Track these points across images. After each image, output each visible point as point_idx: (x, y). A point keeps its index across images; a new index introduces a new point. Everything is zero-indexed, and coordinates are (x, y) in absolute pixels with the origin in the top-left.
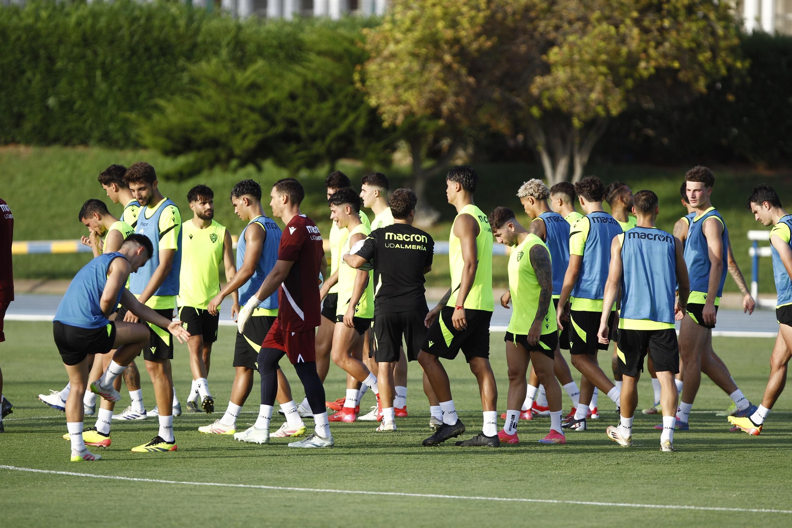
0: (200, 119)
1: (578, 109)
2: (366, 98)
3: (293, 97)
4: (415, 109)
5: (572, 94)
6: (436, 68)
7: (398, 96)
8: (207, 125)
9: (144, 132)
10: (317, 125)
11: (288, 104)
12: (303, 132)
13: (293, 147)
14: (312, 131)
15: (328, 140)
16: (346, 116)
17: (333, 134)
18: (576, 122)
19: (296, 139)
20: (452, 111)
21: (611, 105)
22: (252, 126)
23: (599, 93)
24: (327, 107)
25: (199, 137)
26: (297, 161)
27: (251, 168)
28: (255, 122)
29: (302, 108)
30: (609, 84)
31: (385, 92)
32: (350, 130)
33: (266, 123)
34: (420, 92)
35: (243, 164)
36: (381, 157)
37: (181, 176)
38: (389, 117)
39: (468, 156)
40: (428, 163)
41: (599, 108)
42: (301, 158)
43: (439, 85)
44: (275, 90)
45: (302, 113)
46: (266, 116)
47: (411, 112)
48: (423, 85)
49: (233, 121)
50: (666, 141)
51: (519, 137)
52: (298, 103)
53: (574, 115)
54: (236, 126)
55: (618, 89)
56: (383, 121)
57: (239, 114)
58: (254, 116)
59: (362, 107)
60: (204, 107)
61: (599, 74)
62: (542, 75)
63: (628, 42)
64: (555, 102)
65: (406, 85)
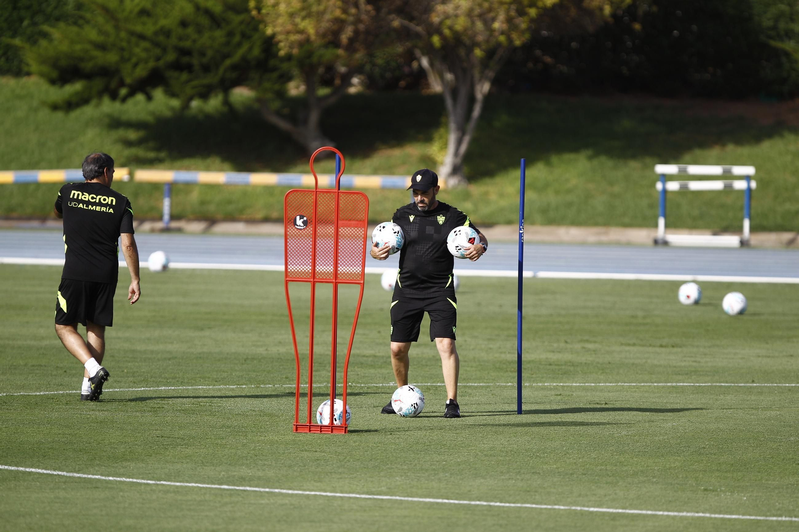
0: (88, 46)
1: (480, 38)
2: (261, 26)
3: (184, 24)
4: (313, 37)
5: (473, 23)
7: (296, 25)
8: (97, 53)
9: (31, 57)
10: (210, 53)
11: (180, 31)
12: (195, 61)
13: (184, 76)
14: (205, 60)
15: (221, 70)
16: (239, 45)
17: (228, 62)
18: (478, 52)
19: (189, 68)
20: (351, 40)
21: (514, 36)
22: (143, 55)
23: (503, 22)
24: (219, 35)
25: (88, 66)
26: (189, 91)
27: (140, 97)
28: (146, 50)
29: (195, 36)
30: (513, 13)
31: (280, 21)
32: (244, 59)
33: (158, 51)
34: (319, 21)
35: (132, 93)
36: (277, 87)
37: (70, 106)
38: (285, 46)
39: (362, 83)
40: (323, 91)
41: (502, 38)
42: (194, 88)
43: (338, 13)
44: (166, 17)
45: (194, 41)
46: (157, 44)
47: (308, 41)
48: (321, 14)
49: (122, 49)
50: (564, 68)
51: (415, 65)
52: (190, 30)
53: (476, 44)
54: (126, 54)
55: (522, 18)
56: (280, 50)
57: (129, 42)
58: (145, 44)
59: (256, 36)
60: (92, 34)
61: (502, 3)
62: (443, 3)
64: (456, 31)
65: (303, 14)
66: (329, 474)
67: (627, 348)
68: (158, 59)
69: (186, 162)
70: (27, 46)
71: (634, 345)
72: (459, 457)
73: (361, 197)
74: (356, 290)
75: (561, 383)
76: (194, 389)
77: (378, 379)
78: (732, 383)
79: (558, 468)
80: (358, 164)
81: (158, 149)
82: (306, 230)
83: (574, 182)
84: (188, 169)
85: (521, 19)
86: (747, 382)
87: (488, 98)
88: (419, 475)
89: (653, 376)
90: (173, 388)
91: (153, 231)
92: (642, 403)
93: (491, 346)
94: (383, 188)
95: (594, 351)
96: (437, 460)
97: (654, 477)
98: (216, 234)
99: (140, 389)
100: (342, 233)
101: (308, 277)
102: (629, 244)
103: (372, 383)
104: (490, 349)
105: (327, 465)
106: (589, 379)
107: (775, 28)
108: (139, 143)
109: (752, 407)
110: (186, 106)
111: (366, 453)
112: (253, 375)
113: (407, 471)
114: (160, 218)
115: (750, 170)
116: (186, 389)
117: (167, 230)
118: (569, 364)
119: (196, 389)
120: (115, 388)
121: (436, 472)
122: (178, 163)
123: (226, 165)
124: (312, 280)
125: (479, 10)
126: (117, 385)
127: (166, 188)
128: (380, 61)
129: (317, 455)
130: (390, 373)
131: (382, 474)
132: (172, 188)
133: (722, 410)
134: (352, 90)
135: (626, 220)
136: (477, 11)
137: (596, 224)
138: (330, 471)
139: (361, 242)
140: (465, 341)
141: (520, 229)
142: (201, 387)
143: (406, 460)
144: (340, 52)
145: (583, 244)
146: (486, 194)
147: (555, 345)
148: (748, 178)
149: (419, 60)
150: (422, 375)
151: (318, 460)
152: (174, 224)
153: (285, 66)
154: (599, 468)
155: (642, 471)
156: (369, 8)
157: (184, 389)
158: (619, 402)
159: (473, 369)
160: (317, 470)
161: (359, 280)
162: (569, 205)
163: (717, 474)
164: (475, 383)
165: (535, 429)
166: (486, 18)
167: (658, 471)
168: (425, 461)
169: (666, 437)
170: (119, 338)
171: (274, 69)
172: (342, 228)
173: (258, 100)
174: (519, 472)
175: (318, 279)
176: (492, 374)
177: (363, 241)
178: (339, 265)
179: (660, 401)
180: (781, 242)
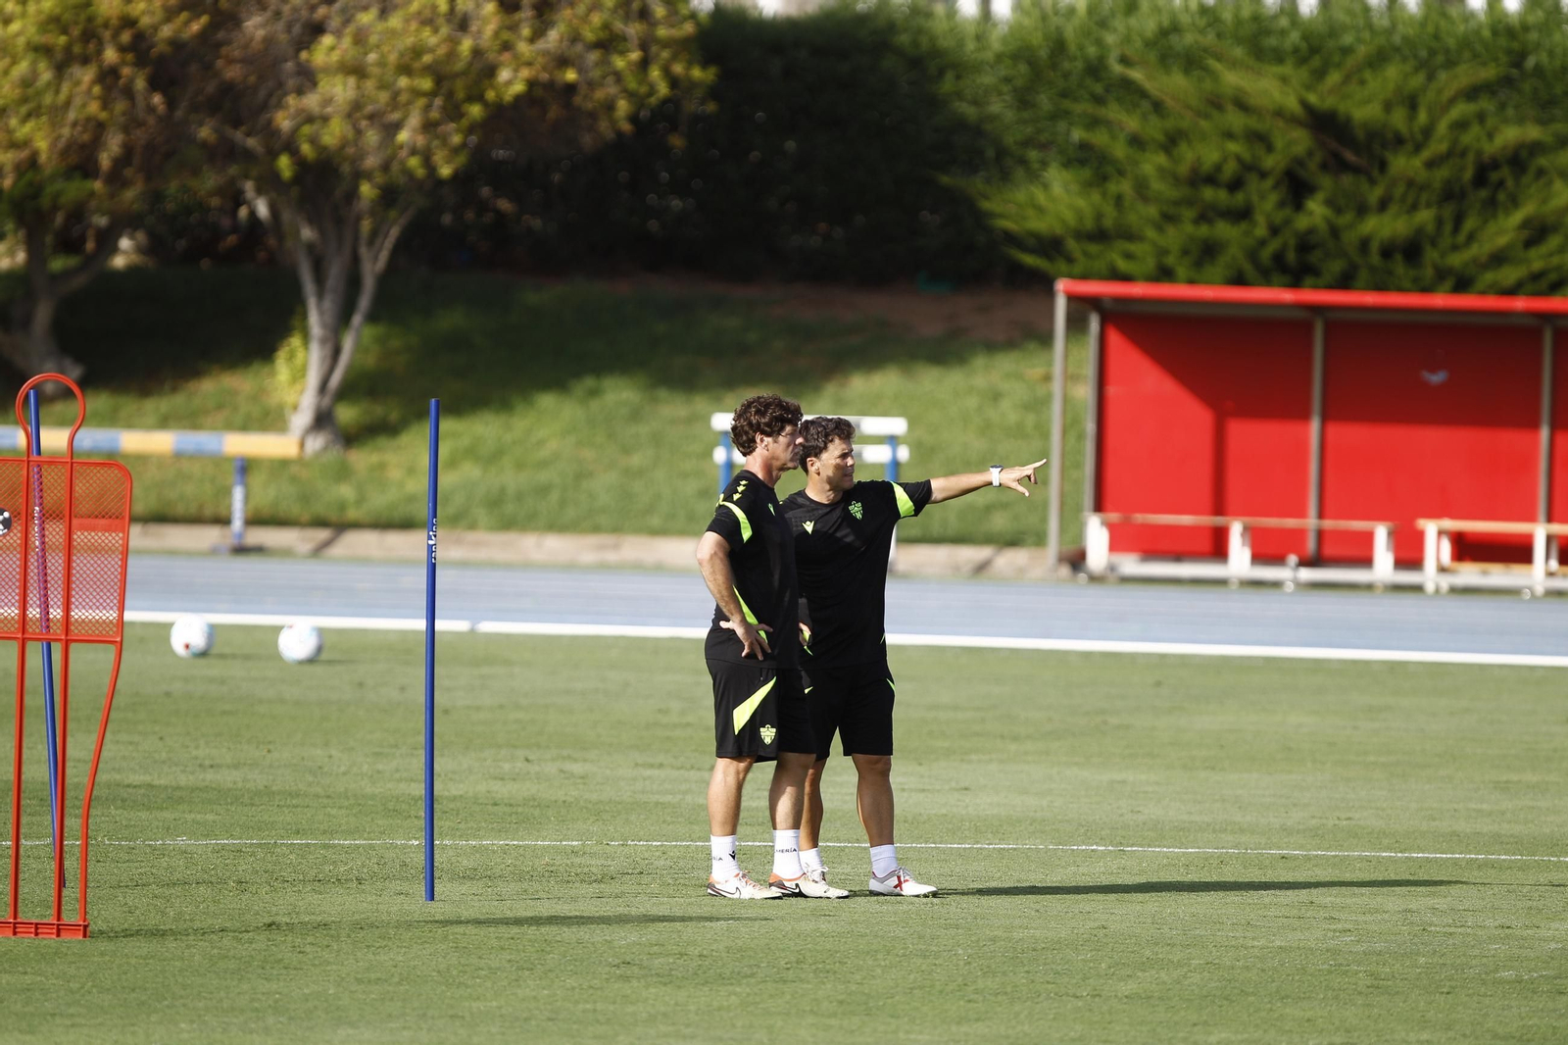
1: (371, 162)
4: (43, 158)
5: (359, 132)
6: (86, 75)
7: (10, 131)
18: (366, 189)
20: (123, 160)
21: (439, 157)
23: (416, 131)
30: (436, 114)
34: (54, 124)
39: (140, 250)
40: (58, 264)
41: (414, 162)
43: (94, 108)
47: (33, 162)
48: (58, 112)
50: (537, 223)
51: (243, 212)
53: (363, 175)
55: (453, 123)
61: (416, 93)
62: (300, 92)
63: (474, 28)
64: (325, 148)
65: (24, 110)
66: (49, 1017)
67: (648, 772)
71: (661, 766)
72: (307, 986)
73: (116, 472)
74: (105, 655)
75: (513, 840)
77: (155, 831)
79: (500, 1008)
80: (130, 407)
82: (8, 538)
83: (553, 445)
85: (453, 125)
88: (226, 1020)
89: (695, 827)
93: (380, 767)
94: (178, 455)
95: (582, 778)
96: (264, 990)
97: (688, 1026)
100: (79, 544)
101: (13, 629)
102: (659, 569)
104: (379, 772)
105: (46, 1001)
106: (569, 833)
111: (124, 977)
113: (202, 1013)
115: (897, 425)
118: (531, 803)
121: (261, 1015)
124: (20, 636)
125: (370, 107)
128: (174, 205)
129: (28, 979)
130: (179, 820)
131: (154, 1018)
134: (119, 262)
135: (655, 521)
136: (367, 108)
137: (596, 529)
138: (52, 1012)
139: (117, 560)
140: (330, 757)
141: (430, 538)
143: (201, 989)
144: (98, 185)
145: (570, 567)
146: (382, 466)
147: (507, 766)
148: (892, 440)
149: (250, 204)
150: (241, 823)
151: (28, 990)
154: (581, 1006)
155: (665, 1015)
156: (155, 98)
159: (343, 811)
160: (26, 1009)
161: (112, 636)
162: (543, 490)
163: (811, 1019)
164: (346, 840)
166: (385, 121)
167: (697, 1014)
168: (239, 993)
169: (715, 948)
172: (79, 533)
174: (424, 1015)
175: (32, 634)
176: (380, 822)
177: (121, 560)
178: (73, 606)
180: (957, 568)
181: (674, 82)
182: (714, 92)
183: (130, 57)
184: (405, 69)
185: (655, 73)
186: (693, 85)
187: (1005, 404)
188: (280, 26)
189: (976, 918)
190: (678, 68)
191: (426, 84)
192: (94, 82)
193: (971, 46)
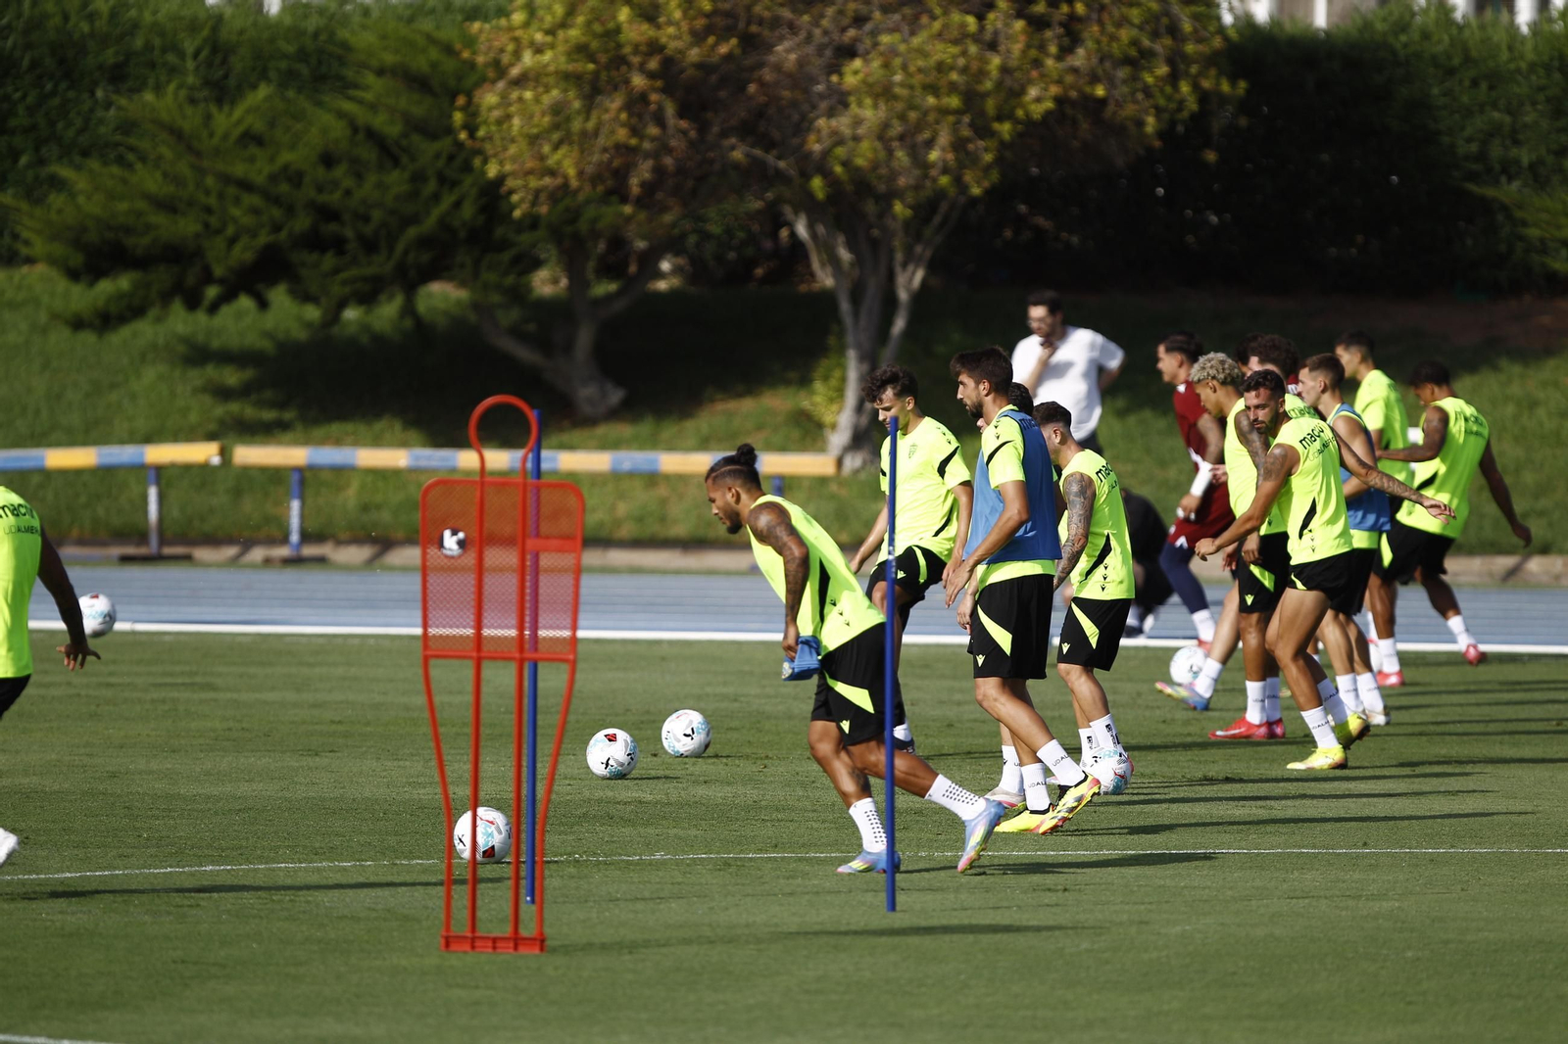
0: (142, 205)
1: (903, 182)
2: (477, 162)
3: (328, 160)
4: (574, 183)
5: (890, 152)
6: (615, 103)
7: (542, 158)
8: (159, 219)
9: (31, 227)
10: (377, 215)
11: (321, 172)
12: (349, 232)
13: (329, 261)
14: (368, 230)
15: (400, 248)
16: (436, 197)
17: (412, 232)
18: (900, 209)
19: (338, 245)
20: (649, 188)
21: (968, 177)
22: (247, 220)
23: (943, 150)
24: (397, 181)
25: (140, 243)
26: (337, 290)
27: (245, 302)
28: (255, 211)
29: (348, 182)
30: (966, 132)
31: (513, 150)
32: (444, 224)
33: (276, 213)
34: (585, 151)
35: (229, 296)
36: (510, 280)
37: (106, 320)
38: (522, 200)
39: (679, 272)
40: (604, 288)
41: (945, 181)
42: (344, 283)
43: (622, 134)
44: (293, 147)
45: (348, 193)
46: (276, 200)
47: (565, 188)
48: (589, 138)
49: (209, 210)
50: (1075, 240)
51: (784, 233)
52: (339, 172)
53: (893, 194)
54: (214, 221)
55: (982, 142)
56: (513, 207)
57: (221, 196)
58: (252, 200)
59: (468, 181)
60: (150, 181)
61: (945, 112)
62: (831, 113)
63: (1002, 48)
64: (858, 169)
65: (556, 136)
68: (277, 228)
69: (335, 428)
70: (24, 206)
76: (270, 869)
77: (635, 846)
78: (1324, 847)
80: (669, 430)
81: (282, 406)
84: (338, 442)
86: (1355, 846)
87: (920, 297)
88: (666, 1030)
90: (229, 867)
91: (268, 562)
92: (1135, 889)
96: (710, 1001)
98: (392, 568)
99: (165, 870)
101: (468, 648)
103: (620, 855)
107: (1482, 156)
108: (243, 392)
109: (1348, 893)
110: (333, 317)
112: (392, 841)
113: (645, 1023)
114: (284, 540)
116: (255, 870)
117: (296, 561)
119: (273, 870)
120: (115, 869)
121: (702, 1025)
122: (319, 432)
123: (413, 435)
124: (475, 654)
125: (899, 129)
126: (120, 863)
127: (295, 477)
128: (715, 229)
132: (304, 479)
133: (1288, 900)
134: (661, 285)
136: (897, 128)
139: (570, 581)
142: (283, 865)
144: (628, 209)
149: (791, 226)
152: (309, 551)
153: (526, 238)
154: (1021, 1013)
155: (1102, 1020)
156: (684, 124)
157: (249, 870)
158: (1092, 886)
161: (565, 654)
165: (914, 940)
166: (914, 141)
169: (1164, 953)
170: (151, 772)
171: (503, 245)
173: (476, 306)
174: (864, 1023)
175: (487, 652)
179: (1173, 884)
180: (1491, 574)
181: (1204, 97)
182: (1244, 106)
183: (659, 83)
184: (932, 89)
185: (1185, 88)
186: (1223, 99)
187: (1541, 412)
188: (810, 49)
189: (1433, 921)
190: (1206, 84)
191: (954, 102)
192: (621, 110)
193: (1505, 55)
